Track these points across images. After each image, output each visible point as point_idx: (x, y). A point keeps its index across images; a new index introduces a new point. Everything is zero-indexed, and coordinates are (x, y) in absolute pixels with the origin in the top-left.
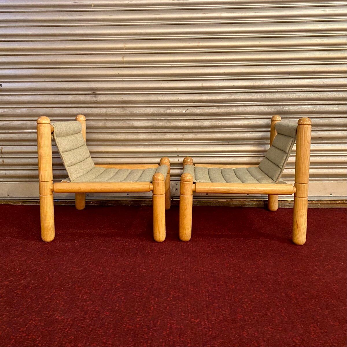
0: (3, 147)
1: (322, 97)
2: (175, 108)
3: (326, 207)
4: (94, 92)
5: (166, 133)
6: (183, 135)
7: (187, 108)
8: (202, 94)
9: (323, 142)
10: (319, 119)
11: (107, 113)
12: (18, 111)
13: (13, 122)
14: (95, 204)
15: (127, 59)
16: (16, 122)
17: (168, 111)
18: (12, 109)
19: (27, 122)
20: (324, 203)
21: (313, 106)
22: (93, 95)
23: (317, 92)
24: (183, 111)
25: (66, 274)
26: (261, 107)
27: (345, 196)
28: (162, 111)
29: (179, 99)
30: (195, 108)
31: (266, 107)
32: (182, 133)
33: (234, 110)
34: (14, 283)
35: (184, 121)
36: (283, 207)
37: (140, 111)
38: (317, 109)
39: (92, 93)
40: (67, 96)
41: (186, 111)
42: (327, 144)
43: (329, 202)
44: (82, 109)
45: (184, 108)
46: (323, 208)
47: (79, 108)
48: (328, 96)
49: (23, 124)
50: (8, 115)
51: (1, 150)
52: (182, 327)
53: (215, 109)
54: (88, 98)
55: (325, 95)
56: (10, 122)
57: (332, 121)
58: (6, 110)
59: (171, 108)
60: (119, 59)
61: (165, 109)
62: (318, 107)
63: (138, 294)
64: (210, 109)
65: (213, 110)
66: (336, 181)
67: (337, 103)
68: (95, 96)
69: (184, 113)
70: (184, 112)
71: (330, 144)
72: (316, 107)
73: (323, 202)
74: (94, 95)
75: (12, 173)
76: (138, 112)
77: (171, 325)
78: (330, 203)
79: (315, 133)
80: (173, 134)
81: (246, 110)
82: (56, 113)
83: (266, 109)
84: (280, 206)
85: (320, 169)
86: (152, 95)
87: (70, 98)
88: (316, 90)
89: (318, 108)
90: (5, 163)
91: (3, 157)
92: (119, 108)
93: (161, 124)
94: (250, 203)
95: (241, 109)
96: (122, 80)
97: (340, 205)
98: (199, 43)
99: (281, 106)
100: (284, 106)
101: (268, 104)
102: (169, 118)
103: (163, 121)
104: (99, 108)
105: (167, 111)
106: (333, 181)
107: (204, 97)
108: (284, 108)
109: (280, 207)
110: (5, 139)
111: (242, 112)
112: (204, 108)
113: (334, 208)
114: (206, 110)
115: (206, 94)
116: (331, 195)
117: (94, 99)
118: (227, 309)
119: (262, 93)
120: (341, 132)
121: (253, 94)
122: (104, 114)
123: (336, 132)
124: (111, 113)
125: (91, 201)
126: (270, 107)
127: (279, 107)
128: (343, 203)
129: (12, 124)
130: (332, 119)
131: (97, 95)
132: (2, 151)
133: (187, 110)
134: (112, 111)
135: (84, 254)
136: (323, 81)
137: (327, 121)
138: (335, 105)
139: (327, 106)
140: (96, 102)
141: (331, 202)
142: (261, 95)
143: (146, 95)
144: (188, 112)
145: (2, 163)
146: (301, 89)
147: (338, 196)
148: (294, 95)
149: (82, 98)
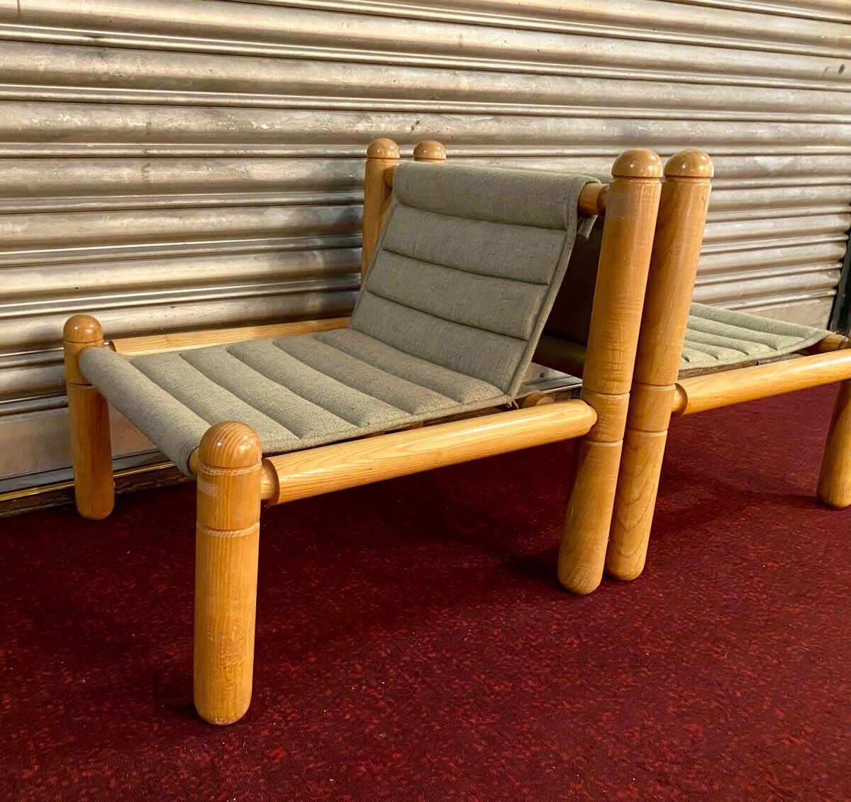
7: (414, 118)
17: (362, 126)
22: (92, 49)
24: (407, 125)
26: (592, 121)
28: (342, 123)
29: (397, 83)
30: (437, 118)
37: (272, 125)
39: (85, 38)
41: (413, 129)
44: (45, 108)
45: (407, 115)
53: (489, 124)
54: (71, 62)
59: (369, 114)
61: (351, 117)
65: (484, 125)
67: (732, 117)
68: (100, 54)
69: (408, 134)
70: (408, 129)
74: (97, 50)
76: (265, 127)
92: (197, 110)
99: (634, 121)
100: (638, 121)
101: (608, 113)
104: (117, 108)
105: (360, 125)
107: (464, 83)
108: (640, 128)
112: (462, 119)
114: (467, 126)
115: (469, 73)
117: (99, 67)
124: (169, 131)
126: (611, 121)
127: (628, 123)
131: (108, 50)
133: (418, 122)
138: (728, 123)
139: (715, 124)
140: (104, 78)
143: (290, 62)
144: (419, 129)
146: (675, 75)
148: (661, 91)
149: (42, 61)
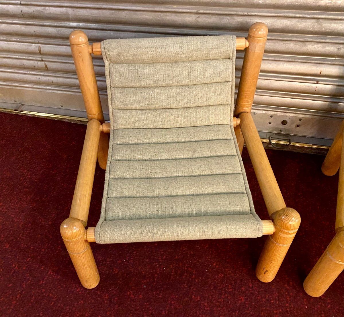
0: (40, 45)
51: (40, 50)
75: (60, 81)
90: (48, 68)
91: (44, 59)
110: (41, 34)
132: (42, 51)
145: (44, 67)
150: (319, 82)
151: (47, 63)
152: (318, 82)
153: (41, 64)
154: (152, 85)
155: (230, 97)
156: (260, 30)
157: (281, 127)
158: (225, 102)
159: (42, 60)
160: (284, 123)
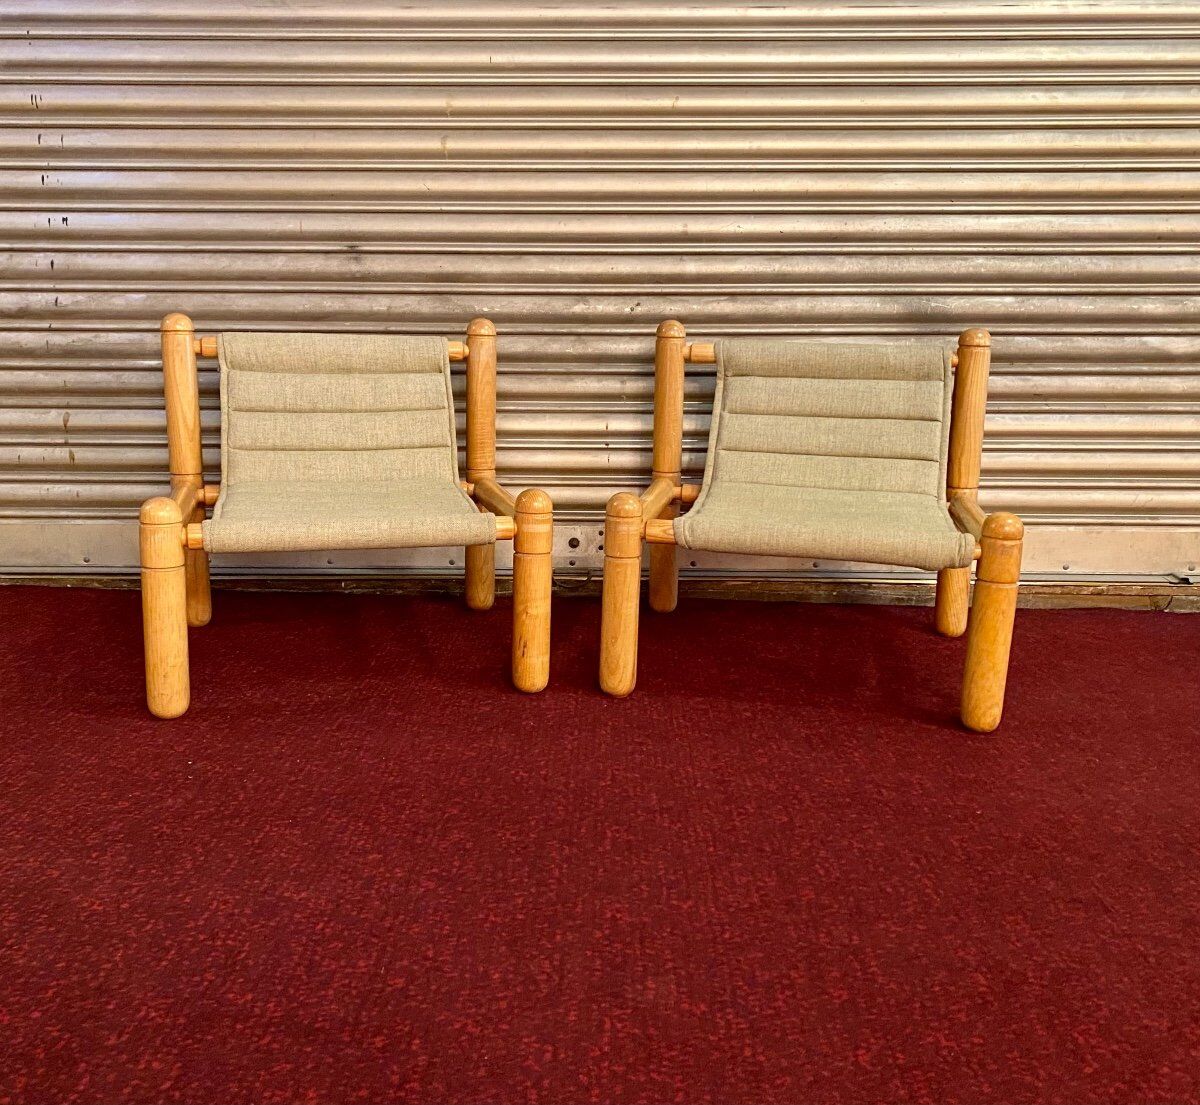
0: (69, 411)
1: (1047, 270)
2: (602, 298)
3: (1049, 606)
4: (353, 244)
5: (573, 377)
6: (623, 382)
7: (636, 300)
8: (685, 257)
9: (1047, 408)
10: (1034, 339)
11: (393, 310)
12: (119, 302)
13: (102, 334)
14: (354, 588)
15: (454, 144)
16: (111, 334)
17: (579, 308)
18: (99, 294)
19: (145, 334)
20: (1045, 593)
21: (1020, 298)
22: (350, 255)
23: (1032, 257)
24: (626, 307)
25: (293, 782)
26: (862, 298)
27: (1107, 572)
28: (559, 306)
29: (614, 270)
30: (660, 300)
31: (877, 298)
32: (620, 377)
33: (780, 306)
34: (145, 806)
35: (628, 338)
36: (923, 605)
37: (493, 308)
38: (1032, 308)
39: (345, 248)
40: (270, 256)
41: (632, 310)
42: (1059, 416)
43: (1059, 590)
44: (316, 298)
45: (627, 298)
46: (1042, 607)
47: (306, 295)
48: (1065, 270)
49: (132, 343)
50: (87, 312)
51: (66, 421)
52: (646, 919)
53: (722, 304)
54: (334, 265)
55: (1055, 266)
56: (94, 334)
57: (1076, 344)
58: (80, 297)
59: (588, 298)
60: (432, 144)
61: (568, 300)
62: (1036, 301)
63: (512, 834)
64: (707, 303)
65: (715, 305)
66: (1081, 528)
67: (1092, 290)
68: (356, 259)
69: (627, 315)
70: (627, 310)
71: (1067, 416)
72: (1027, 303)
73: (1041, 590)
74: (354, 255)
75: (97, 491)
76: (486, 309)
77: (613, 916)
78: (1061, 594)
79: (1024, 380)
80: (592, 378)
81: (818, 308)
82: (235, 308)
83: (878, 305)
84: (912, 600)
85: (1033, 491)
86: (531, 257)
87: (279, 264)
88: (1031, 249)
89: (1034, 305)
90: (76, 462)
91: (70, 441)
92: (429, 297)
93: (555, 347)
94: (821, 592)
95: (801, 305)
96: (438, 208)
97: (1093, 601)
98: (677, 98)
99: (924, 297)
100: (930, 297)
101: (883, 290)
102: (583, 330)
103: (564, 338)
104: (367, 296)
105: (576, 307)
106: (1072, 528)
107: (691, 267)
108: (933, 305)
109: (913, 603)
110: (77, 386)
111: (804, 313)
112: (688, 301)
113: (1074, 609)
114: (695, 307)
115: (696, 257)
116: (1065, 568)
117: (354, 267)
118: (770, 876)
119: (866, 257)
120: (1100, 378)
121: (840, 259)
122: (383, 313)
123: (1087, 378)
124: (404, 313)
125: (340, 581)
126: (888, 298)
127: (915, 299)
128: (1099, 594)
129: (98, 340)
130: (1075, 338)
131: (363, 256)
132: (69, 424)
133: (638, 304)
134: (407, 305)
135: (339, 728)
136: (1050, 222)
137: (1060, 344)
138: (1084, 298)
139: (1061, 299)
140: (358, 275)
141: (1066, 590)
142: (861, 261)
143: (511, 257)
144: (639, 310)
145: (67, 460)
146: (984, 247)
147: (1087, 572)
148: (963, 262)
149: (315, 264)
150: (610, 446)
151: (74, 449)
152: (607, 444)
153: (60, 454)
154: (307, 406)
155: (448, 434)
156: (482, 327)
157: (570, 555)
158: (440, 441)
159: (66, 444)
160: (574, 543)
